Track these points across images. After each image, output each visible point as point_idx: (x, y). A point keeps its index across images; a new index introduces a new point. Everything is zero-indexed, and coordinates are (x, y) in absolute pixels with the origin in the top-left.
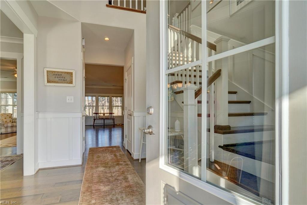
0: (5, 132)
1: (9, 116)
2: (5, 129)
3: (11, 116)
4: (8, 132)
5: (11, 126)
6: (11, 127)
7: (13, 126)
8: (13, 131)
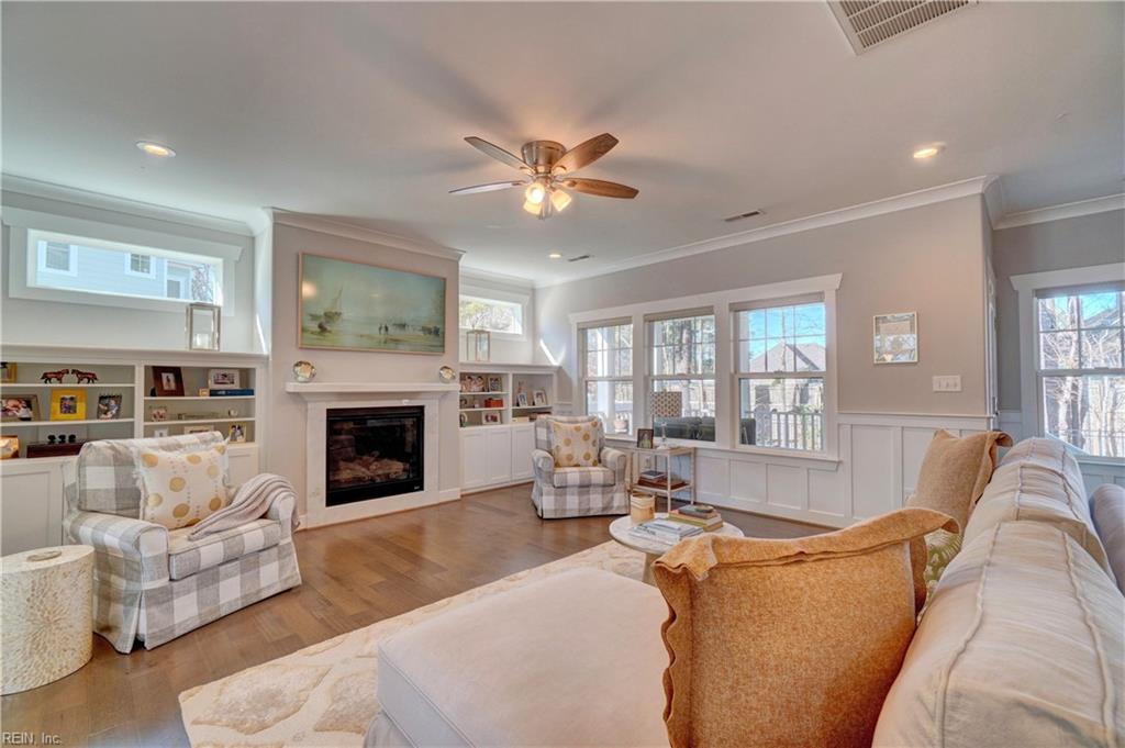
0: (556, 510)
1: (583, 432)
2: (556, 495)
3: (590, 434)
4: (564, 510)
5: (578, 483)
6: (581, 486)
7: (588, 486)
8: (589, 510)
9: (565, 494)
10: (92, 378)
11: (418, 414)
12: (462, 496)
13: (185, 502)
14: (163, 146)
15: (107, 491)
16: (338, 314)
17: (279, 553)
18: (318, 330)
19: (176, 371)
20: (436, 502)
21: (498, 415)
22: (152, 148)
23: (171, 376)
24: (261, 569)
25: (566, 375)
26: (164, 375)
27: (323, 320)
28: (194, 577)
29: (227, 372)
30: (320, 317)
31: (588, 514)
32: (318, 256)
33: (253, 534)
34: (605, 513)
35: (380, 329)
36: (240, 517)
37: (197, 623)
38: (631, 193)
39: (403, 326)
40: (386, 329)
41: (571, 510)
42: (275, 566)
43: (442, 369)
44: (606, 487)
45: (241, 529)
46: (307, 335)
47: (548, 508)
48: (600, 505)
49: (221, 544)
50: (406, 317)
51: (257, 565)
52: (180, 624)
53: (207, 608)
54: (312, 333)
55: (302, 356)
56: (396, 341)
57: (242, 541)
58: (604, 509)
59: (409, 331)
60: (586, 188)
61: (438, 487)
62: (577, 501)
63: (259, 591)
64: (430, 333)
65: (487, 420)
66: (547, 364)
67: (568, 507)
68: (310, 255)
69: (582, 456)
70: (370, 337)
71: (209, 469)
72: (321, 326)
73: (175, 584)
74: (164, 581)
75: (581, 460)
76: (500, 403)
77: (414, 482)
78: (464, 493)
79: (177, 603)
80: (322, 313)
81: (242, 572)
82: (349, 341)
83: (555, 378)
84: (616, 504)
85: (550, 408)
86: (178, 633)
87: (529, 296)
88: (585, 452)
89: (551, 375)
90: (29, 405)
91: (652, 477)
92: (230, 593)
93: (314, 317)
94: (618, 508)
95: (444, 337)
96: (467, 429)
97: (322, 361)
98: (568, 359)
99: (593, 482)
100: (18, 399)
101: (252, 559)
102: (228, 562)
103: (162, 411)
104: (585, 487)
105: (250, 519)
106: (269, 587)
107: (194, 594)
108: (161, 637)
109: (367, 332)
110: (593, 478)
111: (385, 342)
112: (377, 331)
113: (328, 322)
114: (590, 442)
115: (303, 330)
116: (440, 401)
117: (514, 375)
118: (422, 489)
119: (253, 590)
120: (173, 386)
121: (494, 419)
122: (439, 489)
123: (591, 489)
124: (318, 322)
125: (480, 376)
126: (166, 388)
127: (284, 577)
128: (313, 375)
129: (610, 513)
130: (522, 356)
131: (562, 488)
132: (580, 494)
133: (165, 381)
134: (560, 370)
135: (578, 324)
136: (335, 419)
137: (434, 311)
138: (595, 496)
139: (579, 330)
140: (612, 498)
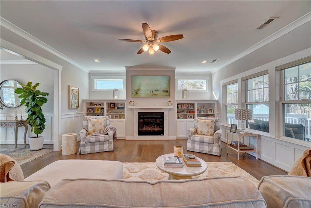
1: (207, 123)
3: (210, 124)
9: (195, 144)
10: (101, 105)
11: (162, 114)
12: (176, 139)
13: (95, 129)
14: (98, 60)
15: (85, 125)
16: (140, 89)
17: (109, 143)
18: (135, 93)
19: (114, 104)
20: (168, 139)
21: (193, 116)
22: (96, 61)
23: (113, 105)
24: (104, 145)
25: (219, 103)
26: (112, 104)
27: (137, 91)
28: (90, 143)
29: (122, 103)
30: (136, 90)
31: (202, 152)
32: (136, 76)
33: (102, 137)
34: (209, 153)
35: (151, 92)
36: (101, 134)
37: (90, 152)
38: (181, 36)
39: (157, 90)
40: (152, 92)
41: (196, 149)
42: (107, 145)
43: (168, 102)
44: (210, 144)
45: (100, 136)
46: (133, 95)
47: (188, 147)
48: (207, 150)
49: (95, 138)
50: (158, 88)
51: (103, 144)
52: (87, 151)
53: (92, 150)
54: (134, 94)
55: (132, 100)
56: (155, 95)
57: (99, 138)
58: (209, 152)
59: (159, 92)
60: (165, 41)
61: (168, 135)
62: (199, 147)
63: (103, 150)
64: (165, 92)
65: (189, 117)
66: (215, 99)
67: (195, 148)
68: (133, 76)
69: (206, 131)
70: (148, 94)
71: (100, 123)
72: (136, 92)
73: (86, 144)
74: (84, 143)
75: (206, 133)
76: (194, 112)
77: (161, 133)
78: (177, 138)
79: (86, 147)
80: (136, 89)
81: (100, 145)
82: (142, 95)
83: (216, 104)
84: (214, 151)
85: (214, 114)
86: (86, 153)
87: (209, 76)
88: (207, 130)
89: (215, 103)
90: (93, 110)
91: (235, 144)
92: (97, 148)
93: (134, 90)
94: (215, 152)
95: (170, 93)
96: (181, 120)
97: (136, 101)
98: (219, 98)
99: (204, 141)
100: (92, 109)
101: (102, 142)
102: (96, 142)
103: (110, 112)
104: (202, 142)
105: (104, 134)
106: (106, 149)
107: (99, 146)
108: (83, 153)
109: (147, 93)
110: (204, 140)
111: (152, 95)
112: (150, 92)
113: (138, 91)
114: (210, 127)
115: (132, 93)
116: (168, 111)
117: (197, 103)
118: (163, 135)
119: (102, 149)
120: (113, 107)
121: (191, 117)
122: (169, 136)
123: (204, 143)
124: (135, 91)
125: (187, 104)
126: (112, 107)
127: (110, 148)
128: (134, 104)
129: (211, 154)
130: (206, 97)
131: (194, 141)
132: (200, 145)
133: (112, 106)
134: (217, 101)
135: (222, 84)
136: (140, 114)
137: (166, 86)
138: (206, 146)
139: (222, 86)
140: (212, 149)
